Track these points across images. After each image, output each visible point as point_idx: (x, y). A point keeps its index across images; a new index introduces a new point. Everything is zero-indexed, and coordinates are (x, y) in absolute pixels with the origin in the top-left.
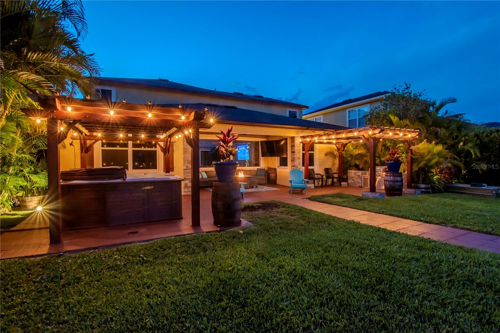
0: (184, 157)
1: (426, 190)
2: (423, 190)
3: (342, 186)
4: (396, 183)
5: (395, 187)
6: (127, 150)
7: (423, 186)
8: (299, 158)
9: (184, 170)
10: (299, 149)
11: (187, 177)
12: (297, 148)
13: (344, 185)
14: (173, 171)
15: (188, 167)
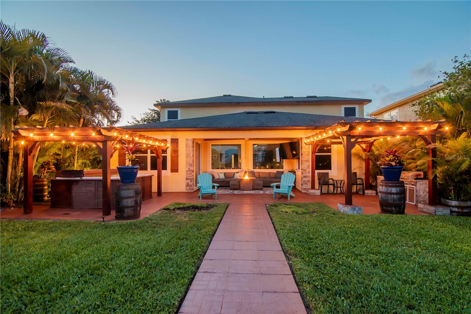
0: (186, 161)
1: (460, 210)
2: (456, 209)
3: (366, 194)
4: (389, 196)
5: (388, 201)
6: (147, 156)
7: (454, 203)
8: (308, 161)
9: (186, 171)
10: (308, 150)
11: (189, 178)
12: (305, 150)
13: (369, 194)
14: (178, 172)
15: (189, 169)
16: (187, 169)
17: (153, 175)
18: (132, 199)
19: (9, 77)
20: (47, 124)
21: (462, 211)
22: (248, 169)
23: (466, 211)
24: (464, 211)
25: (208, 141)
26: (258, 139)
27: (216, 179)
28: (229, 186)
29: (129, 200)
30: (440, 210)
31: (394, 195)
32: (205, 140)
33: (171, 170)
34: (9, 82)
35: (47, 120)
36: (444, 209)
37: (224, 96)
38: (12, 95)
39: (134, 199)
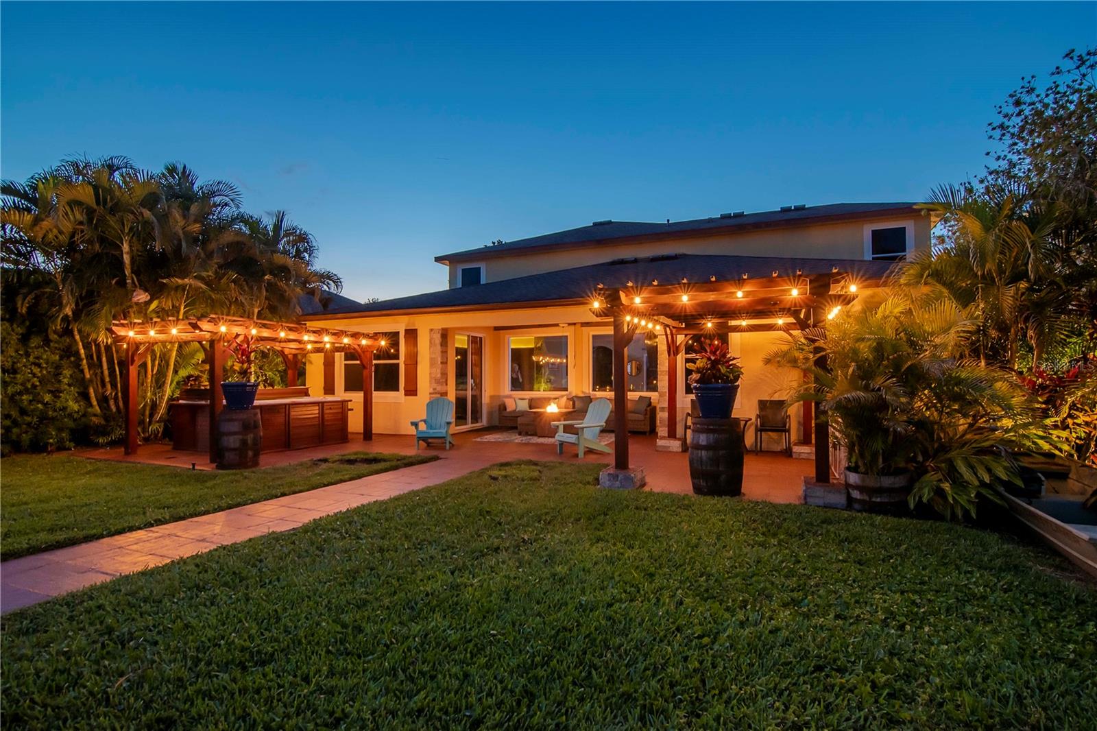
3: (795, 456)
9: (428, 393)
14: (416, 395)
15: (434, 389)
16: (431, 391)
17: (351, 401)
18: (236, 437)
19: (122, 244)
20: (184, 313)
21: (870, 498)
22: (583, 392)
23: (878, 500)
24: (874, 500)
25: (501, 331)
26: (588, 323)
27: (510, 412)
28: (516, 428)
29: (232, 439)
30: (818, 494)
31: (702, 449)
32: (497, 329)
33: (405, 391)
34: (122, 251)
35: (182, 307)
36: (830, 492)
37: (595, 224)
38: (127, 272)
39: (241, 437)
